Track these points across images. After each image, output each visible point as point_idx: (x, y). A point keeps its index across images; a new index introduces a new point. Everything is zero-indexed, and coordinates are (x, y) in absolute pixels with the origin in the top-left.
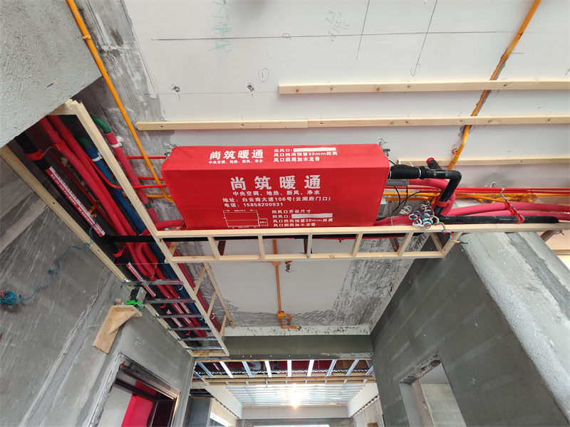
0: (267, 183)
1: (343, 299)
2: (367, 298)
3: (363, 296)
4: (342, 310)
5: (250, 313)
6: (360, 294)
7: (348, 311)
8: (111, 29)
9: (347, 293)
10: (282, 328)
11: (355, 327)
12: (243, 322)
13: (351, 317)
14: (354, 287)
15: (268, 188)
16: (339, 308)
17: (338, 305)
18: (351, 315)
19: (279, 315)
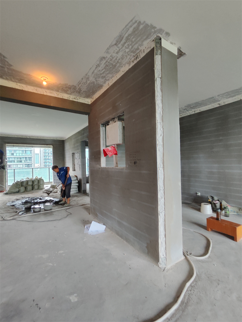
1: (84, 81)
2: (97, 84)
3: (95, 82)
4: (81, 87)
5: (21, 73)
7: (84, 88)
9: (88, 78)
11: (84, 99)
12: (14, 78)
14: (93, 75)
16: (80, 85)
18: (85, 91)
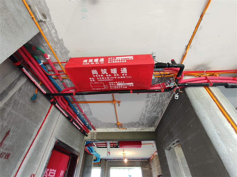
0: (106, 72)
1: (143, 117)
2: (153, 116)
3: (151, 116)
4: (143, 122)
5: (106, 123)
6: (150, 115)
7: (145, 122)
8: (42, 13)
9: (144, 115)
10: (119, 129)
11: (149, 128)
12: (104, 126)
13: (147, 124)
14: (147, 112)
15: (106, 74)
17: (141, 120)
18: (147, 123)
19: (118, 124)
